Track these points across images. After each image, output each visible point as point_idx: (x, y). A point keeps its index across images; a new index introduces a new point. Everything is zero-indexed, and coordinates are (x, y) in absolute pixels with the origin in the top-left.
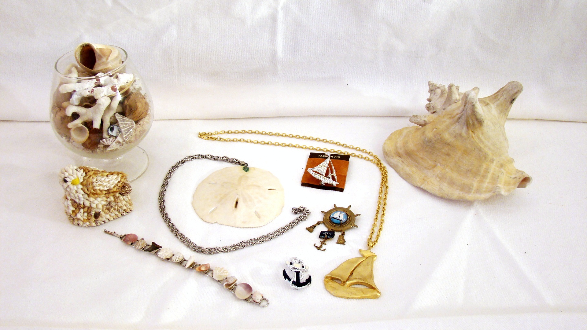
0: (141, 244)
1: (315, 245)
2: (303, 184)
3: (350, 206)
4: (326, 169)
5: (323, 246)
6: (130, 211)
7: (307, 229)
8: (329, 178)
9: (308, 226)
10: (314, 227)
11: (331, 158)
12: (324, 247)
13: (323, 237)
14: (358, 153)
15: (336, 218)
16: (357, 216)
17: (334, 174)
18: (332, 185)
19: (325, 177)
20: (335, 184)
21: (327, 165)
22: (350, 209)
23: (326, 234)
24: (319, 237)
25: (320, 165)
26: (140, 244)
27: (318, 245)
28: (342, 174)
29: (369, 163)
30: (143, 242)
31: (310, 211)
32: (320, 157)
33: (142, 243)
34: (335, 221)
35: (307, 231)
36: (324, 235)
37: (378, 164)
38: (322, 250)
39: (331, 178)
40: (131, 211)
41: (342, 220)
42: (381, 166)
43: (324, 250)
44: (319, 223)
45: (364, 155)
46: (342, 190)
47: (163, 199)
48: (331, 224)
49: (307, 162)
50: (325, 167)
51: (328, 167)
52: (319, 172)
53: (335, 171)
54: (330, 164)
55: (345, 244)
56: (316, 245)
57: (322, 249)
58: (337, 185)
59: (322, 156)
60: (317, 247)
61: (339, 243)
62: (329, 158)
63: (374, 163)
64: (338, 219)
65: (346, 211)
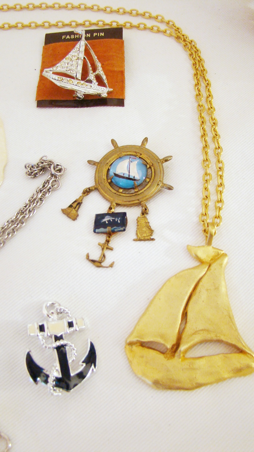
1: (88, 256)
2: (41, 104)
3: (146, 140)
4: (81, 63)
5: (108, 253)
7: (64, 211)
8: (90, 81)
9: (66, 206)
10: (78, 204)
11: (86, 39)
12: (110, 256)
13: (102, 230)
14: (135, 21)
15: (122, 175)
16: (166, 161)
17: (100, 71)
18: (99, 95)
19: (82, 82)
20: (104, 92)
21: (82, 55)
22: (148, 146)
23: (109, 221)
24: (95, 232)
25: (67, 57)
27: (96, 255)
28: (116, 69)
29: (160, 36)
31: (63, 165)
32: (65, 40)
34: (122, 182)
35: (64, 218)
36: (104, 225)
37: (178, 38)
38: (107, 267)
39: (95, 81)
41: (137, 177)
42: (185, 40)
43: (111, 266)
44: (87, 192)
45: (150, 23)
46: (120, 103)
48: (113, 191)
49: (42, 55)
50: (78, 59)
51: (84, 58)
52: (69, 73)
53: (99, 65)
54: (87, 52)
55: (153, 239)
56: (91, 258)
57: (106, 263)
58: (109, 93)
59: (68, 37)
60: (93, 261)
61: (140, 240)
62: (83, 38)
63: (171, 36)
64: (128, 176)
65: (141, 154)
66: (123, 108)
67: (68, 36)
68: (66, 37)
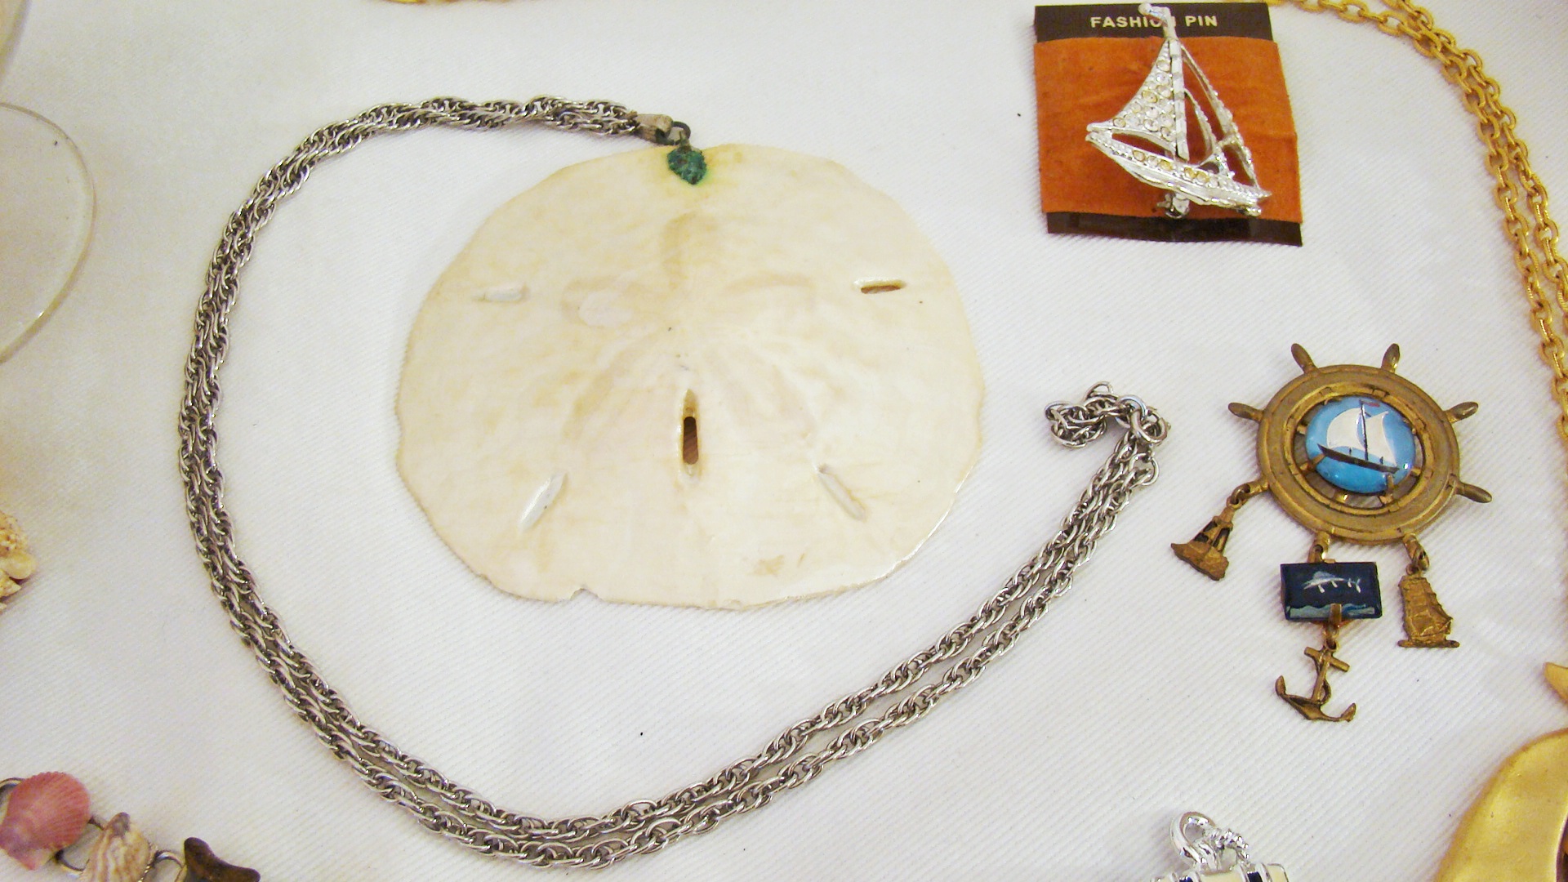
0: (112, 866)
1: (1280, 689)
2: (1062, 223)
3: (1394, 351)
4: (1181, 107)
5: (1333, 678)
6: (16, 587)
7: (1179, 551)
8: (1214, 167)
9: (1186, 536)
10: (1216, 533)
11: (1182, 31)
12: (1343, 691)
13: (1308, 611)
15: (1346, 453)
16: (1460, 417)
17: (1236, 139)
18: (1241, 210)
19: (1194, 168)
20: (1249, 198)
21: (1179, 87)
22: (1401, 369)
23: (1327, 586)
24: (1288, 616)
25: (1144, 88)
26: (106, 867)
27: (1301, 684)
28: (1272, 131)
29: (1366, 32)
30: (123, 850)
31: (1165, 413)
32: (1101, 31)
33: (121, 862)
34: (1341, 472)
35: (1185, 571)
36: (1315, 599)
37: (1426, 42)
38: (1336, 720)
39: (1224, 166)
40: (18, 582)
41: (1390, 460)
42: (1445, 50)
43: (1349, 714)
44: (1240, 497)
46: (1287, 232)
47: (208, 463)
48: (1320, 498)
49: (1036, 72)
50: (1172, 97)
51: (1186, 95)
52: (1156, 139)
53: (1225, 116)
55: (1453, 644)
56: (1290, 691)
57: (1330, 708)
58: (1262, 203)
59: (1108, 22)
60: (1297, 703)
61: (1419, 644)
62: (1170, 30)
63: (1402, 34)
64: (1362, 458)
65: (1387, 394)
66: (1300, 249)
67: (1108, 19)
68: (1102, 21)
